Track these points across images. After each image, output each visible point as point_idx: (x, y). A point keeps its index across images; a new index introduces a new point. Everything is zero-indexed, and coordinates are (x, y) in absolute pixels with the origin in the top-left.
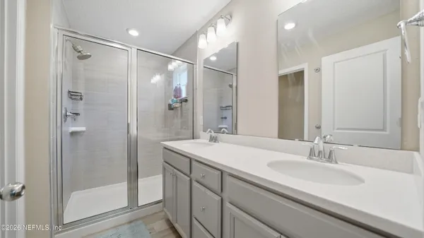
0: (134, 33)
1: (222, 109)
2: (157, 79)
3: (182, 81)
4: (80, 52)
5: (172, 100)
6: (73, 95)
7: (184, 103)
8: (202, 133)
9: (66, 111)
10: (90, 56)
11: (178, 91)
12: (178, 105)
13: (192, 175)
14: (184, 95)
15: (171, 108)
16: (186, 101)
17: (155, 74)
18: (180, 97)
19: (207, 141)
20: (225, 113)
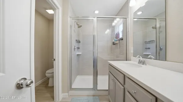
0: (97, 12)
1: (146, 43)
2: (108, 31)
3: (120, 29)
4: (78, 25)
5: (115, 40)
6: (78, 42)
7: (121, 41)
8: (132, 58)
9: (75, 47)
10: (81, 26)
11: (118, 35)
12: (117, 42)
13: (125, 86)
14: (121, 36)
15: (114, 44)
16: (122, 39)
17: (107, 29)
18: (119, 37)
19: (137, 63)
20: (148, 46)
